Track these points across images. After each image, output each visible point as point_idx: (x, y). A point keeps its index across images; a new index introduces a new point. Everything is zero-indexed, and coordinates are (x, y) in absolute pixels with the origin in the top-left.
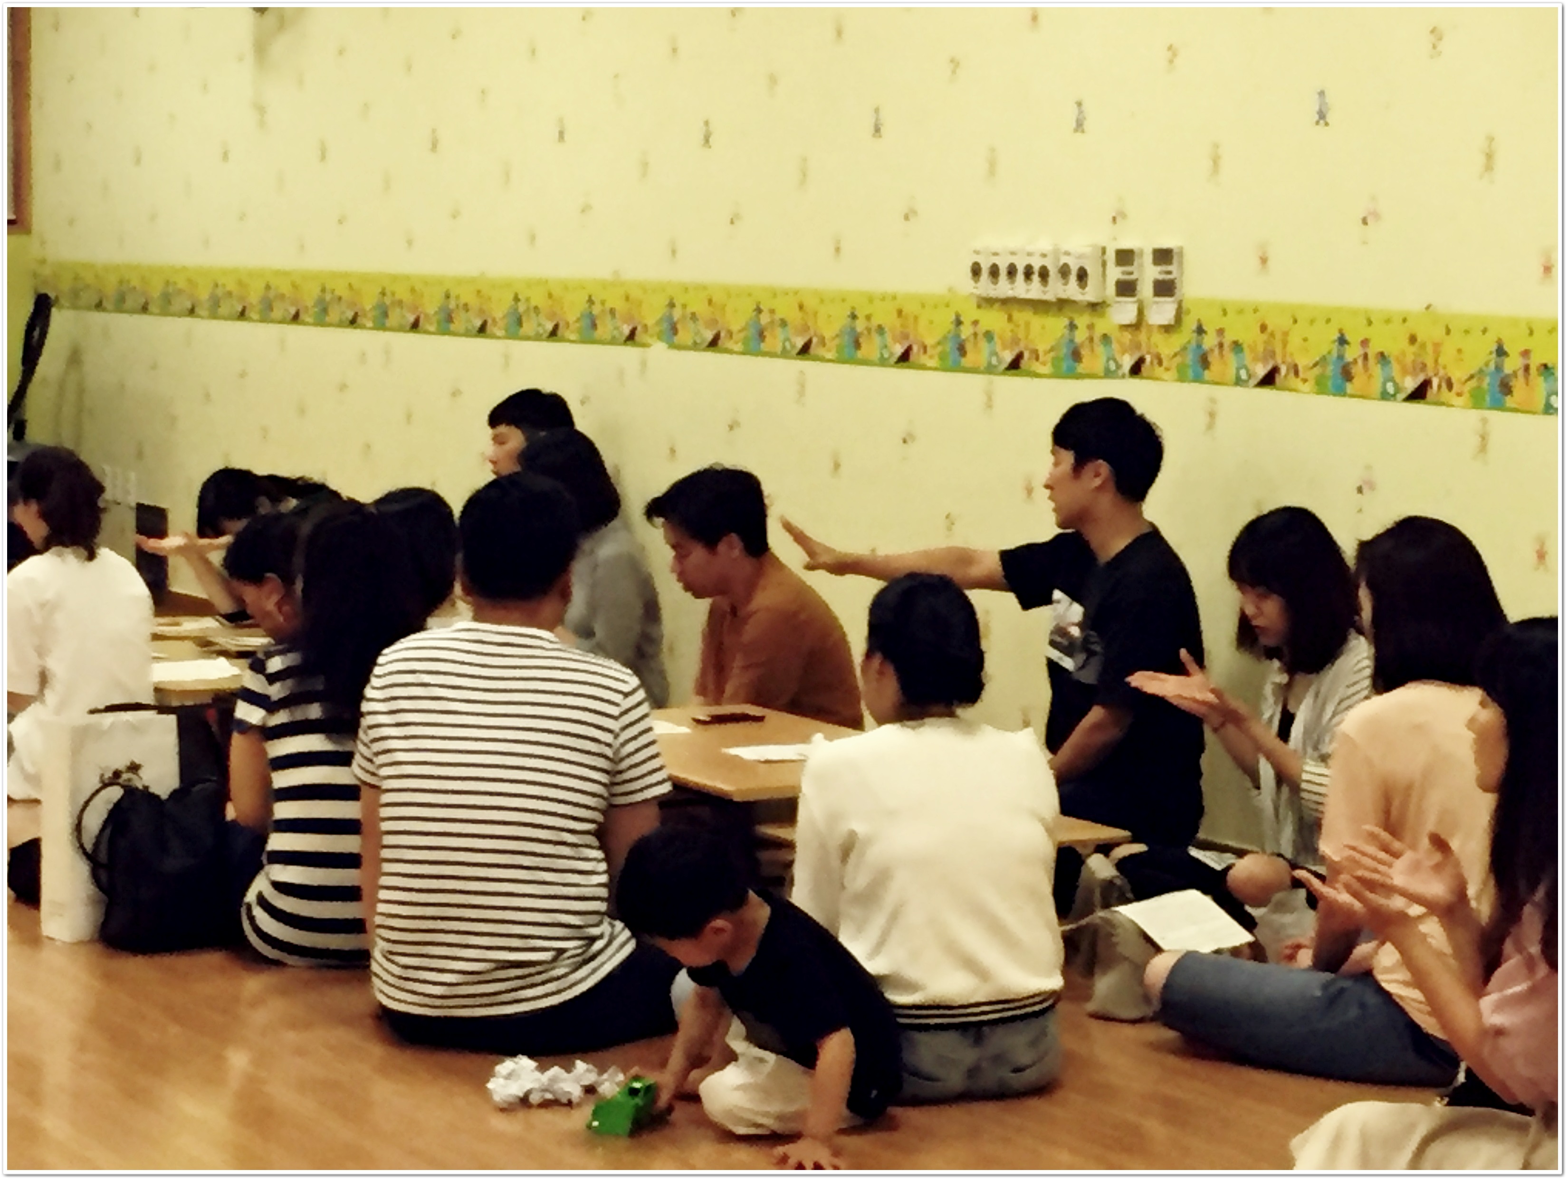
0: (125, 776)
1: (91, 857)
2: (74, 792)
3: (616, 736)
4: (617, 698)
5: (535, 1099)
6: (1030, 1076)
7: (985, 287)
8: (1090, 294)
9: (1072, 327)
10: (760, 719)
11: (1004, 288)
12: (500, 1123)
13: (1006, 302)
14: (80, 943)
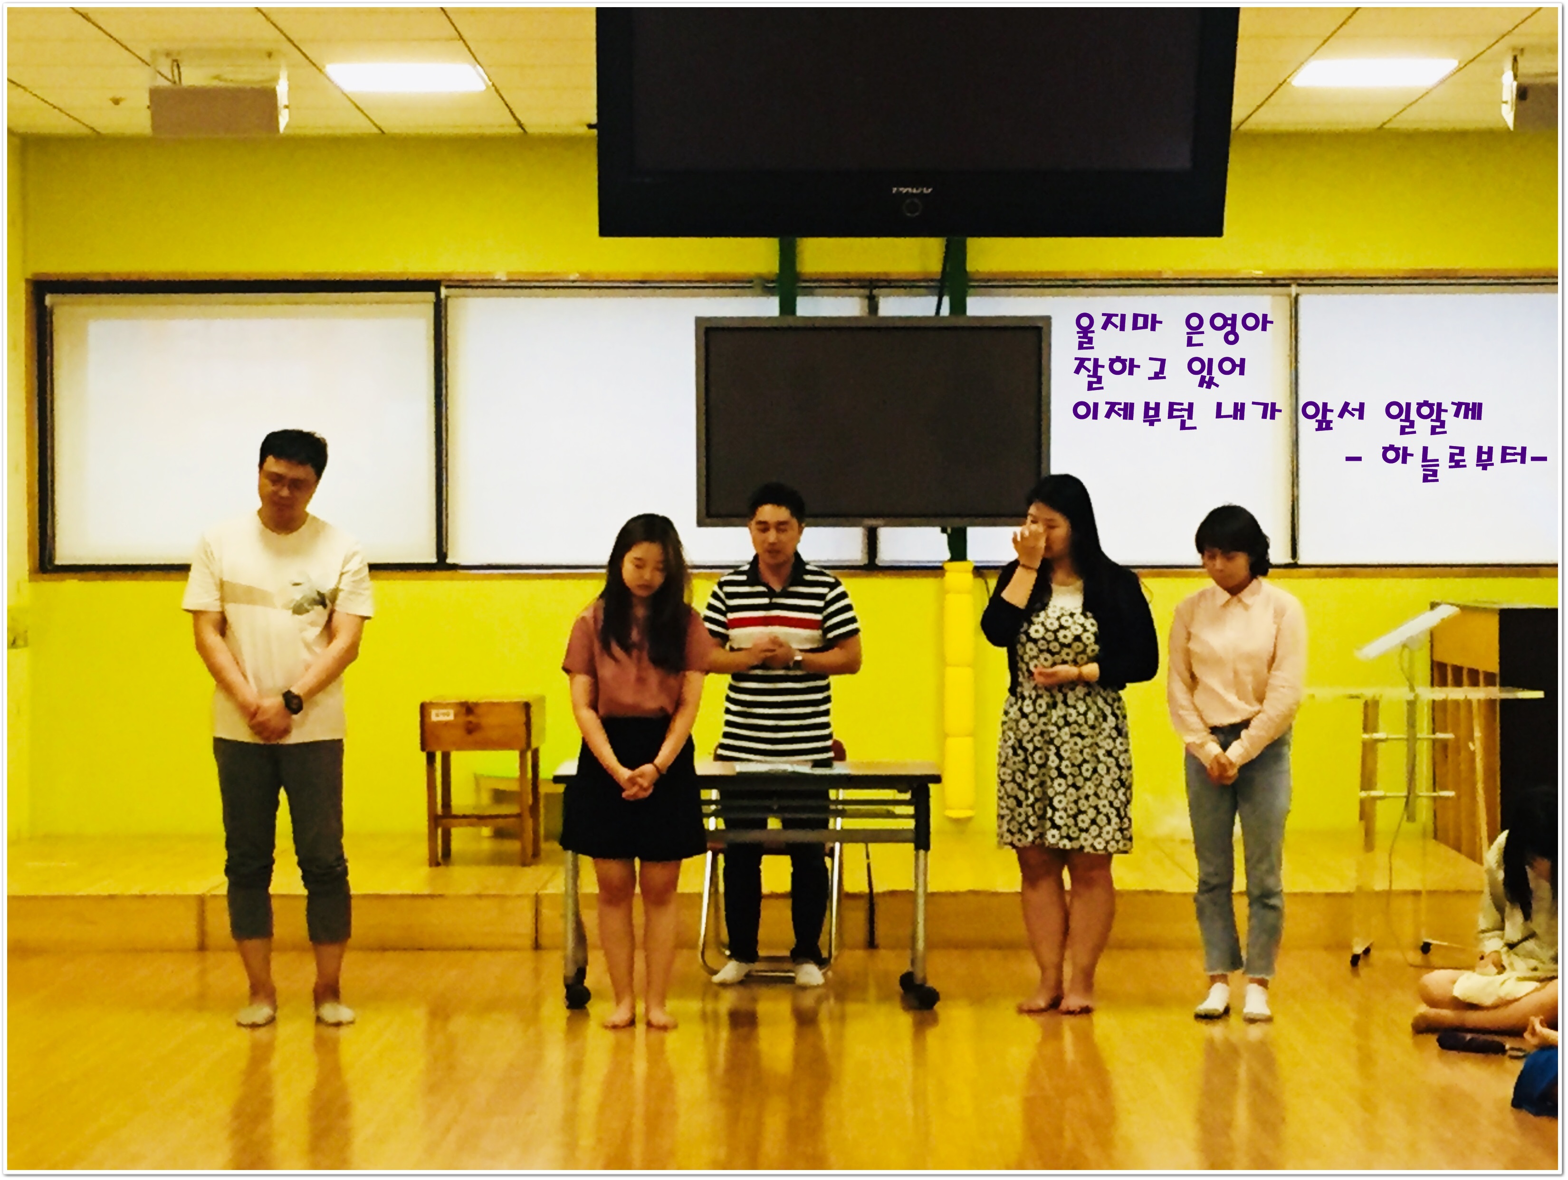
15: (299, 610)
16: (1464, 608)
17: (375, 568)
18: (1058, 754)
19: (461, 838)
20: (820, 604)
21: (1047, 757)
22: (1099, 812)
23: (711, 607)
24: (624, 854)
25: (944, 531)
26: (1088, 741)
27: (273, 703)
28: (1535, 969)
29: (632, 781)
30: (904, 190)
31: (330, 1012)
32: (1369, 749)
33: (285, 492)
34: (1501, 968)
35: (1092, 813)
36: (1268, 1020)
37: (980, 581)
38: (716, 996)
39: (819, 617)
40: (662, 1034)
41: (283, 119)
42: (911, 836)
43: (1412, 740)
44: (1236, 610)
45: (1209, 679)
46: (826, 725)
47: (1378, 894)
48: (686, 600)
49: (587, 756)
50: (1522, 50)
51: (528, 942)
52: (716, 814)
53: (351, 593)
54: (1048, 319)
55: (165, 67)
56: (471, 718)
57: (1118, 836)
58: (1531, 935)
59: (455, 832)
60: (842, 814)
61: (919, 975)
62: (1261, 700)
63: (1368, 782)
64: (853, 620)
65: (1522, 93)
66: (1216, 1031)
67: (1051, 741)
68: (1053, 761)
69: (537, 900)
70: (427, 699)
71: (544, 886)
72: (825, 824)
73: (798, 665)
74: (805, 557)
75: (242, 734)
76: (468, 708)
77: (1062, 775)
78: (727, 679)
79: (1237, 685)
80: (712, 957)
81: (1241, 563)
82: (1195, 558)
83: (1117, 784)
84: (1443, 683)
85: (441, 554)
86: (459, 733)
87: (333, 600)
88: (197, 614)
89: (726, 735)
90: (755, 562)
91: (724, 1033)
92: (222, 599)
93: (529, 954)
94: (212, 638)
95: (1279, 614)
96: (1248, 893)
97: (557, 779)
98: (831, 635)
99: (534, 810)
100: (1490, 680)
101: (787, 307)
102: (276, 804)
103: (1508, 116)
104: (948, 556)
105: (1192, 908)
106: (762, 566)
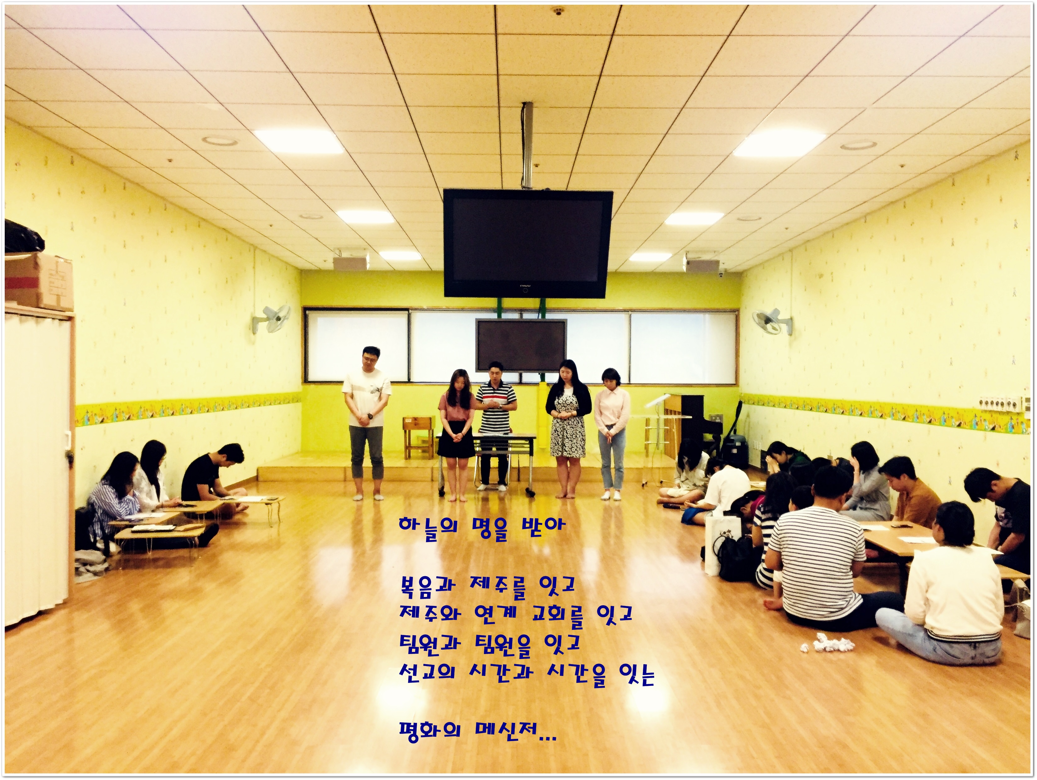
0: (727, 533)
1: (718, 556)
2: (713, 537)
3: (857, 543)
4: (857, 531)
5: (828, 649)
6: (992, 660)
7: (984, 407)
8: (1017, 410)
9: (1012, 419)
10: (911, 527)
11: (990, 407)
12: (817, 656)
13: (990, 411)
14: (713, 576)
15: (372, 392)
16: (672, 395)
17: (392, 382)
18: (567, 433)
19: (413, 452)
20: (507, 392)
21: (564, 433)
22: (577, 447)
23: (478, 393)
24: (454, 457)
25: (539, 374)
26: (575, 429)
27: (365, 417)
28: (688, 488)
29: (456, 437)
30: (523, 286)
31: (377, 497)
32: (647, 431)
33: (369, 362)
34: (679, 487)
35: (576, 447)
36: (620, 500)
37: (548, 387)
38: (478, 494)
39: (506, 396)
40: (463, 503)
41: (368, 266)
42: (529, 452)
43: (658, 429)
44: (612, 395)
45: (606, 412)
46: (508, 424)
47: (649, 468)
48: (470, 391)
49: (444, 431)
50: (688, 252)
51: (430, 479)
52: (478, 447)
53: (386, 388)
54: (567, 320)
55: (337, 252)
56: (416, 422)
57: (582, 453)
58: (687, 479)
59: (411, 451)
60: (511, 447)
61: (530, 488)
62: (619, 418)
63: (647, 439)
64: (515, 397)
65: (688, 263)
66: (607, 503)
67: (565, 429)
68: (565, 434)
69: (432, 469)
70: (404, 416)
71: (434, 465)
72: (507, 449)
73: (501, 408)
74: (503, 381)
75: (357, 424)
76: (415, 419)
77: (567, 438)
78: (482, 411)
79: (613, 413)
80: (477, 484)
81: (614, 382)
82: (602, 382)
83: (582, 440)
84: (667, 414)
85: (409, 379)
86: (413, 425)
87: (381, 390)
88: (345, 393)
89: (482, 426)
90: (490, 382)
91: (480, 503)
92: (352, 390)
93: (430, 483)
94: (349, 399)
95: (624, 396)
96: (615, 468)
97: (437, 437)
98: (509, 401)
99: (432, 445)
100: (679, 413)
101: (499, 316)
102: (364, 443)
103: (684, 268)
104: (540, 380)
105: (600, 472)
106: (492, 382)
